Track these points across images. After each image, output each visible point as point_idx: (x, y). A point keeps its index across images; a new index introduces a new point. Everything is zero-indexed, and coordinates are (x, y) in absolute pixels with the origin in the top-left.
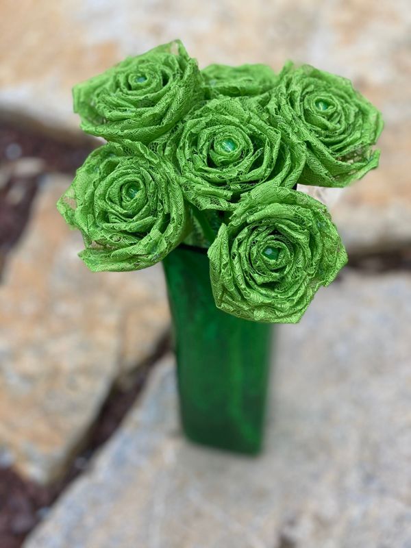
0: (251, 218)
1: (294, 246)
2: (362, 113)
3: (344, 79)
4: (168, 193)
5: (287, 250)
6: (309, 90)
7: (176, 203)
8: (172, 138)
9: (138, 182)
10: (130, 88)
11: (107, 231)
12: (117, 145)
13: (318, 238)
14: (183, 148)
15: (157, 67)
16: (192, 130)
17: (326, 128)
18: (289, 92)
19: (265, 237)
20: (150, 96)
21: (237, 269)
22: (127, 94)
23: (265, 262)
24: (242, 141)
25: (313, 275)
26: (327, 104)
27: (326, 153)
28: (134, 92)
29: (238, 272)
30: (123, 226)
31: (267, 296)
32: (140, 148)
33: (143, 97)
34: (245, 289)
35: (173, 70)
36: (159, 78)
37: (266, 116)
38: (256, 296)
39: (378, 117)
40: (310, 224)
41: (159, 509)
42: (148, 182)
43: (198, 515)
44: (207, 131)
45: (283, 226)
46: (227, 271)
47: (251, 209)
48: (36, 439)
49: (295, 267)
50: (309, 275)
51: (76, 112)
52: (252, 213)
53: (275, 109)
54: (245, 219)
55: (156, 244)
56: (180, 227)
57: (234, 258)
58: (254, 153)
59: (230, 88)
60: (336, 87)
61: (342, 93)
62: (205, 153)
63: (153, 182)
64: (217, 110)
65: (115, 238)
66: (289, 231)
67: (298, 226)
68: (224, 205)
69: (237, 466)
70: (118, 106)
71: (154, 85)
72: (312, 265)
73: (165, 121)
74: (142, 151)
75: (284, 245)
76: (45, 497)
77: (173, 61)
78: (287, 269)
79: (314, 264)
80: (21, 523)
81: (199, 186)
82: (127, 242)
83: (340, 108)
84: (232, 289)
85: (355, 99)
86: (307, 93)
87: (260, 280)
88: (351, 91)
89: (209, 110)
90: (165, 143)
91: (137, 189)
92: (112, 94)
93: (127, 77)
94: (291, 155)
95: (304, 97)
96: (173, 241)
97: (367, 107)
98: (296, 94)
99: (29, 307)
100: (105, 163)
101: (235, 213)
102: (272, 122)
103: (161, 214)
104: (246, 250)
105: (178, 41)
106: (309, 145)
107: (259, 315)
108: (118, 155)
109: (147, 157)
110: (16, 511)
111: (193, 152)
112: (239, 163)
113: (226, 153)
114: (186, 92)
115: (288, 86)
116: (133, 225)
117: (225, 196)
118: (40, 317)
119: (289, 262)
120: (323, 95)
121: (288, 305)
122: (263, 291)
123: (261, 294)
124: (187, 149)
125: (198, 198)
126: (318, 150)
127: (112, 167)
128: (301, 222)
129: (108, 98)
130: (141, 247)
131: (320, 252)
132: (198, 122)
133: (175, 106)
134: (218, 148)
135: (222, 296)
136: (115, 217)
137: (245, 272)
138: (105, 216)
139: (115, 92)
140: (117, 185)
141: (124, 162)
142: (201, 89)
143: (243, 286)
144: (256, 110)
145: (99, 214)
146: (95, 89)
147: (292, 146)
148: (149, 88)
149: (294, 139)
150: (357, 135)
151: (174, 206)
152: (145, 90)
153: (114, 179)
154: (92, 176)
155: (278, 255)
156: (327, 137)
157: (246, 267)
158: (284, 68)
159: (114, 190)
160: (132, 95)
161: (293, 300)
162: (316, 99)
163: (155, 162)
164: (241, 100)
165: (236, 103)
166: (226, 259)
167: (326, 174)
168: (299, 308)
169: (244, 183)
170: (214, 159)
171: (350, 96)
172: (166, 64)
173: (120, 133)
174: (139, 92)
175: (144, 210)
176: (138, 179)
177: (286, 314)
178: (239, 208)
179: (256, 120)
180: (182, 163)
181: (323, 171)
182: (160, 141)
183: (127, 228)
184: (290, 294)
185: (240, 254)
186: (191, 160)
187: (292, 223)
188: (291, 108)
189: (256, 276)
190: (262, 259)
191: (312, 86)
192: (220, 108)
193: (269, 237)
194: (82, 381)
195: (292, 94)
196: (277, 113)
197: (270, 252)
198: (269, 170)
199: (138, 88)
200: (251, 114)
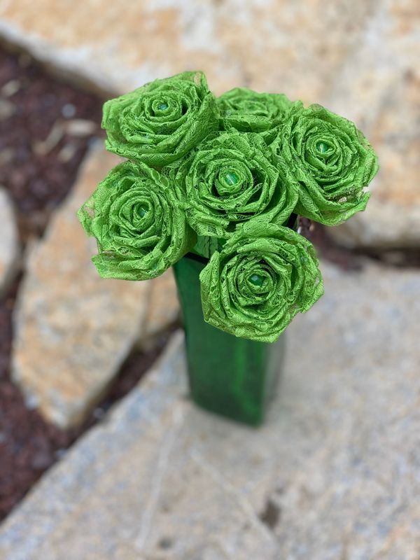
0: (240, 249)
1: (277, 277)
2: (360, 155)
3: (348, 121)
4: (172, 218)
5: (270, 278)
6: (312, 131)
7: (177, 228)
8: (184, 164)
9: (147, 204)
10: (153, 114)
11: (118, 243)
12: (134, 166)
13: (300, 272)
14: (192, 175)
15: (179, 96)
16: (202, 161)
17: (321, 170)
18: (294, 133)
19: (253, 265)
20: (168, 124)
21: (224, 292)
22: (149, 119)
23: (249, 287)
24: (244, 175)
25: (292, 302)
26: (327, 146)
27: (319, 194)
28: (156, 118)
29: (225, 296)
30: (130, 241)
31: (249, 317)
32: (152, 174)
33: (162, 124)
34: (229, 310)
35: (191, 99)
36: (179, 107)
37: (269, 155)
38: (238, 317)
39: (374, 161)
40: (294, 259)
41: (163, 463)
42: (156, 206)
43: (197, 472)
44: (214, 163)
45: (268, 258)
46: (215, 293)
47: (243, 240)
49: (276, 294)
50: (288, 302)
52: (242, 244)
53: (277, 149)
54: (235, 249)
55: (156, 262)
56: (179, 250)
57: (222, 282)
58: (254, 186)
59: (242, 123)
60: (340, 129)
61: (345, 135)
62: (210, 182)
63: (160, 207)
64: (226, 145)
65: (124, 250)
66: (273, 263)
67: (282, 260)
68: (220, 233)
69: (238, 433)
70: (140, 131)
71: (173, 114)
72: (292, 294)
73: (178, 151)
74: (154, 177)
75: (268, 275)
76: (63, 440)
77: (193, 91)
78: (269, 295)
79: (294, 293)
80: (40, 460)
81: (199, 214)
82: (133, 256)
83: (338, 150)
84: (218, 309)
85: (355, 141)
86: (311, 134)
87: (244, 302)
88: (353, 133)
89: (217, 143)
90: (178, 168)
91: (147, 208)
92: (136, 118)
93: (151, 102)
94: (287, 192)
95: (307, 138)
96: (172, 261)
98: (299, 136)
99: (67, 266)
100: (123, 180)
101: (228, 242)
102: (273, 161)
103: (164, 235)
104: (234, 276)
105: (202, 73)
106: (302, 184)
107: (240, 332)
108: (134, 175)
109: (158, 184)
110: (37, 449)
111: (199, 181)
112: (239, 195)
113: (228, 186)
114: (200, 126)
116: (140, 242)
117: (222, 225)
118: (75, 276)
119: (271, 290)
120: (324, 138)
122: (246, 313)
123: (245, 315)
124: (195, 176)
125: (198, 224)
126: (314, 193)
127: (128, 185)
128: (285, 257)
129: (132, 121)
130: (143, 263)
131: (300, 283)
132: (208, 154)
133: (188, 138)
134: (222, 179)
135: (210, 313)
136: (125, 232)
137: (231, 295)
138: (117, 230)
139: (138, 116)
140: (129, 204)
141: (139, 182)
142: (216, 119)
143: (227, 308)
144: (261, 147)
145: (112, 227)
147: (288, 185)
148: (169, 116)
149: (290, 178)
150: (351, 177)
151: (175, 230)
152: (165, 118)
153: (128, 198)
154: (111, 190)
155: (263, 282)
156: (322, 177)
157: (233, 290)
158: (293, 108)
159: (126, 208)
160: (153, 121)
161: (272, 322)
162: (318, 141)
163: (164, 188)
164: (249, 135)
165: (244, 138)
166: (214, 283)
167: (316, 212)
168: (277, 329)
169: (243, 214)
170: (218, 190)
171: (352, 138)
172: (187, 93)
174: (160, 118)
175: (150, 229)
176: (147, 202)
177: (264, 333)
178: (232, 237)
179: (260, 157)
180: (189, 190)
181: (314, 210)
182: (173, 166)
183: (134, 244)
184: (270, 317)
185: (227, 279)
186: (197, 187)
187: (278, 257)
188: (293, 148)
189: (240, 299)
190: (248, 285)
191: (317, 128)
192: (228, 142)
193: (255, 267)
194: (107, 341)
195: (295, 135)
196: (278, 153)
197: (255, 279)
198: (264, 205)
199: (159, 115)
200: (256, 150)
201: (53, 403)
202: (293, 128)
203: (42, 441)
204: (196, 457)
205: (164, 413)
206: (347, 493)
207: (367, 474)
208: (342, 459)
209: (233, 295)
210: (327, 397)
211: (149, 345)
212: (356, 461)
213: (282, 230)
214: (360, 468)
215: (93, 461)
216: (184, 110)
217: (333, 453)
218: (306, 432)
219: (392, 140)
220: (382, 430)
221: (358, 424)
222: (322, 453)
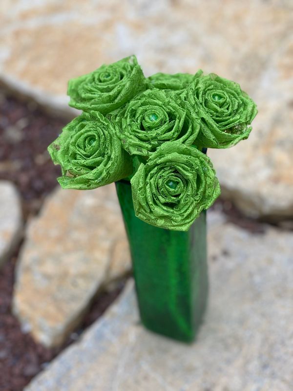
0: (159, 161)
1: (186, 182)
2: (244, 104)
3: (235, 83)
4: (111, 143)
5: (182, 183)
6: (210, 88)
7: (115, 148)
8: (121, 112)
9: (95, 136)
10: (100, 81)
11: (74, 165)
12: (87, 114)
13: (203, 178)
14: (126, 118)
15: (118, 70)
16: (133, 108)
17: (217, 111)
18: (196, 88)
19: (169, 173)
20: (110, 86)
21: (148, 192)
22: (98, 85)
23: (167, 189)
24: (162, 114)
25: (198, 200)
26: (220, 97)
27: (215, 126)
28: (102, 84)
29: (149, 194)
30: (82, 161)
31: (167, 212)
32: (98, 115)
33: (106, 86)
34: (152, 205)
35: (126, 71)
36: (118, 76)
37: (179, 102)
38: (159, 210)
39: (254, 107)
40: (197, 168)
41: (120, 371)
42: (101, 135)
43: (146, 378)
44: (141, 108)
45: (179, 167)
46: (142, 192)
47: (161, 155)
48: (47, 316)
49: (186, 194)
50: (195, 200)
51: (68, 94)
52: (160, 158)
53: (185, 97)
54: (156, 162)
55: (101, 173)
56: (116, 164)
57: (147, 185)
58: (169, 123)
59: (161, 84)
60: (230, 88)
61: (233, 92)
62: (139, 121)
63: (103, 136)
64: (149, 96)
65: (78, 169)
66: (183, 170)
67: (189, 168)
68: (145, 152)
69: (176, 348)
70: (90, 91)
71: (114, 80)
72: (198, 195)
73: (116, 101)
74: (99, 117)
75: (180, 180)
76: (48, 355)
77: (127, 67)
78: (181, 196)
79: (199, 194)
80: (30, 370)
81: (131, 140)
82: (85, 172)
83: (228, 100)
84: (144, 204)
85: (241, 96)
86: (209, 90)
87: (162, 200)
88: (239, 91)
89: (145, 96)
90: (117, 115)
91: (95, 140)
92: (89, 84)
93: (99, 75)
94: (192, 126)
95: (206, 92)
96: (111, 172)
97: (247, 101)
98: (200, 90)
99: (54, 233)
100: (79, 125)
101: (150, 157)
102: (182, 105)
103: (106, 156)
104: (155, 181)
105: (134, 56)
106: (203, 120)
107: (161, 223)
108: (88, 121)
109: (102, 121)
110: (28, 362)
111: (131, 121)
112: (158, 129)
113: (150, 122)
114: (131, 84)
115: (196, 85)
116: (89, 161)
117: (147, 147)
118: (60, 240)
119: (182, 191)
120: (219, 92)
121: (180, 218)
122: (165, 208)
123: (164, 210)
124: (128, 118)
125: (130, 148)
126: (211, 125)
127: (83, 126)
128: (191, 166)
129: (86, 87)
130: (91, 174)
131: (203, 186)
132: (137, 103)
133: (123, 92)
134: (147, 118)
135: (139, 209)
136: (79, 156)
137: (153, 194)
138: (74, 156)
139: (91, 83)
140: (82, 137)
141: (89, 124)
142: (143, 84)
143: (151, 203)
144: (174, 98)
145: (71, 154)
146: (81, 82)
147: (193, 120)
148: (111, 82)
149: (194, 115)
150: (238, 117)
151: (114, 151)
152: (108, 83)
153: (82, 134)
154: (71, 132)
155: (176, 186)
156: (217, 116)
157: (154, 191)
158: (197, 74)
159: (81, 140)
160: (100, 85)
161: (184, 215)
162: (213, 93)
163: (107, 124)
164: (165, 91)
165: (162, 93)
166: (141, 185)
167: (214, 139)
168: (188, 221)
169: (160, 141)
170: (144, 126)
171: (238, 94)
172: (124, 68)
173: (89, 107)
174: (105, 83)
175: (96, 153)
176: (95, 134)
177: (179, 224)
178: (153, 155)
179: (173, 104)
180: (124, 127)
181: (212, 137)
182: (113, 113)
183: (85, 163)
184: (182, 211)
185: (150, 183)
186: (130, 125)
187: (185, 166)
188: (196, 98)
189: (160, 197)
190: (166, 188)
191: (213, 86)
192: (151, 95)
193: (170, 174)
194: (81, 283)
195: (197, 90)
196: (185, 99)
197: (171, 184)
198: (176, 134)
199: (104, 81)
200: (171, 100)
201: (41, 329)
203: (33, 356)
204: (145, 367)
205: (121, 335)
207: (273, 376)
208: (254, 365)
209: (155, 195)
210: (242, 322)
211: (112, 288)
212: (265, 366)
213: (189, 148)
214: (268, 371)
215: (69, 369)
216: (122, 77)
217: (247, 362)
218: (227, 347)
219: (281, 144)
220: (283, 343)
221: (265, 340)
222: (239, 362)
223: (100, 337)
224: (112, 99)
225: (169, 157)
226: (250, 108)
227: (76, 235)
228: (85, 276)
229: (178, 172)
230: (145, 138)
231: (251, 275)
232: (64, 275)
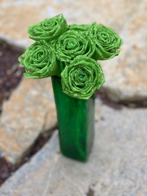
0: (75, 65)
1: (89, 75)
2: (116, 39)
3: (112, 29)
4: (51, 56)
5: (86, 76)
6: (100, 30)
7: (53, 58)
8: (56, 41)
9: (43, 52)
10: (45, 26)
11: (32, 66)
12: (39, 42)
13: (96, 73)
15: (54, 20)
16: (62, 39)
17: (103, 41)
18: (93, 30)
19: (80, 71)
20: (50, 28)
21: (70, 79)
22: (44, 28)
23: (79, 79)
24: (76, 42)
25: (94, 85)
26: (105, 35)
27: (102, 49)
28: (46, 27)
29: (70, 81)
31: (79, 90)
33: (48, 28)
34: (71, 86)
35: (58, 21)
36: (54, 23)
37: (85, 36)
38: (75, 89)
39: (121, 41)
40: (94, 68)
41: (50, 176)
42: (46, 52)
43: (63, 179)
44: (66, 39)
45: (85, 68)
46: (66, 80)
47: (76, 62)
48: (13, 149)
49: (88, 81)
50: (93, 84)
51: (28, 33)
52: (76, 63)
54: (73, 65)
55: (46, 70)
56: (53, 66)
57: (69, 76)
58: (80, 46)
59: (75, 28)
60: (109, 31)
61: (111, 33)
62: (65, 46)
63: (47, 52)
64: (70, 33)
65: (34, 69)
66: (87, 69)
67: (90, 68)
68: (68, 60)
70: (40, 31)
71: (52, 25)
73: (53, 35)
74: (45, 43)
75: (85, 74)
76: (13, 168)
77: (59, 19)
78: (86, 82)
79: (95, 81)
81: (61, 54)
82: (38, 70)
83: (109, 36)
84: (67, 86)
85: (115, 35)
86: (99, 31)
87: (77, 84)
88: (114, 33)
90: (53, 43)
91: (42, 54)
92: (39, 27)
93: (45, 23)
94: (91, 48)
95: (98, 32)
96: (51, 70)
97: (118, 37)
98: (95, 31)
100: (34, 47)
101: (71, 63)
102: (86, 38)
103: (49, 62)
104: (73, 74)
105: (62, 14)
106: (97, 46)
107: (76, 95)
108: (39, 45)
109: (46, 45)
111: (61, 46)
112: (74, 49)
113: (71, 46)
114: (61, 27)
116: (40, 65)
117: (69, 58)
119: (86, 80)
120: (104, 32)
121: (85, 93)
122: (78, 88)
123: (77, 89)
124: (59, 44)
125: (61, 58)
126: (100, 48)
127: (36, 48)
128: (91, 67)
129: (38, 28)
130: (41, 71)
131: (97, 77)
132: (64, 37)
133: (57, 31)
134: (69, 44)
135: (65, 89)
136: (35, 62)
137: (72, 81)
138: (32, 62)
139: (40, 27)
140: (36, 53)
141: (40, 47)
142: (67, 28)
143: (71, 85)
144: (82, 35)
145: (31, 61)
146: (35, 27)
147: (92, 46)
148: (50, 26)
149: (92, 43)
150: (113, 45)
152: (49, 27)
153: (36, 51)
154: (30, 51)
155: (83, 77)
156: (103, 44)
157: (73, 79)
158: (93, 24)
159: (36, 54)
161: (87, 92)
162: (102, 33)
163: (49, 46)
164: (78, 31)
165: (76, 32)
166: (66, 76)
167: (102, 55)
168: (89, 95)
169: (75, 55)
170: (67, 48)
171: (113, 34)
172: (57, 20)
173: (40, 38)
174: (48, 27)
175: (43, 61)
177: (84, 96)
179: (82, 37)
180: (57, 48)
181: (101, 54)
182: (52, 42)
183: (38, 65)
184: (86, 90)
185: (71, 75)
186: (60, 47)
187: (88, 67)
188: (93, 35)
189: (75, 83)
190: (78, 78)
191: (101, 30)
192: (71, 33)
193: (81, 71)
194: (30, 132)
195: (94, 31)
196: (88, 35)
197: (81, 76)
198: (83, 52)
199: (47, 26)
200: (80, 36)
201: (10, 155)
202: (93, 29)
203: (5, 168)
204: (63, 173)
205: (51, 158)
206: (119, 184)
207: (126, 177)
208: (116, 173)
209: (73, 81)
210: (110, 151)
211: (46, 135)
212: (122, 173)
213: (90, 59)
214: (123, 175)
215: (24, 175)
216: (56, 24)
217: (113, 171)
218: (103, 164)
219: (129, 66)
220: (131, 162)
221: (122, 161)
222: (109, 171)
223: (39, 159)
224: (51, 34)
225: (80, 62)
226: (119, 41)
227: (28, 109)
228: (32, 129)
229: (84, 70)
230: (68, 54)
231: (115, 129)
232: (22, 129)
